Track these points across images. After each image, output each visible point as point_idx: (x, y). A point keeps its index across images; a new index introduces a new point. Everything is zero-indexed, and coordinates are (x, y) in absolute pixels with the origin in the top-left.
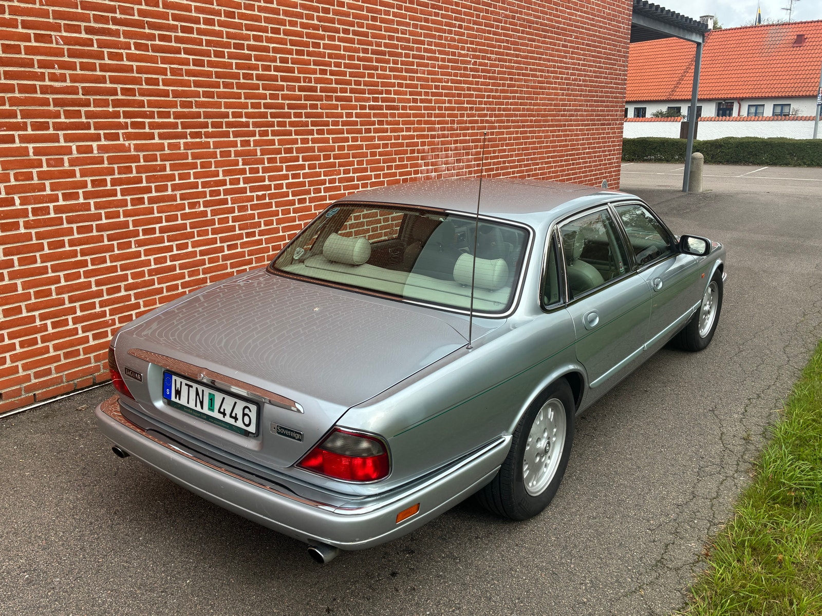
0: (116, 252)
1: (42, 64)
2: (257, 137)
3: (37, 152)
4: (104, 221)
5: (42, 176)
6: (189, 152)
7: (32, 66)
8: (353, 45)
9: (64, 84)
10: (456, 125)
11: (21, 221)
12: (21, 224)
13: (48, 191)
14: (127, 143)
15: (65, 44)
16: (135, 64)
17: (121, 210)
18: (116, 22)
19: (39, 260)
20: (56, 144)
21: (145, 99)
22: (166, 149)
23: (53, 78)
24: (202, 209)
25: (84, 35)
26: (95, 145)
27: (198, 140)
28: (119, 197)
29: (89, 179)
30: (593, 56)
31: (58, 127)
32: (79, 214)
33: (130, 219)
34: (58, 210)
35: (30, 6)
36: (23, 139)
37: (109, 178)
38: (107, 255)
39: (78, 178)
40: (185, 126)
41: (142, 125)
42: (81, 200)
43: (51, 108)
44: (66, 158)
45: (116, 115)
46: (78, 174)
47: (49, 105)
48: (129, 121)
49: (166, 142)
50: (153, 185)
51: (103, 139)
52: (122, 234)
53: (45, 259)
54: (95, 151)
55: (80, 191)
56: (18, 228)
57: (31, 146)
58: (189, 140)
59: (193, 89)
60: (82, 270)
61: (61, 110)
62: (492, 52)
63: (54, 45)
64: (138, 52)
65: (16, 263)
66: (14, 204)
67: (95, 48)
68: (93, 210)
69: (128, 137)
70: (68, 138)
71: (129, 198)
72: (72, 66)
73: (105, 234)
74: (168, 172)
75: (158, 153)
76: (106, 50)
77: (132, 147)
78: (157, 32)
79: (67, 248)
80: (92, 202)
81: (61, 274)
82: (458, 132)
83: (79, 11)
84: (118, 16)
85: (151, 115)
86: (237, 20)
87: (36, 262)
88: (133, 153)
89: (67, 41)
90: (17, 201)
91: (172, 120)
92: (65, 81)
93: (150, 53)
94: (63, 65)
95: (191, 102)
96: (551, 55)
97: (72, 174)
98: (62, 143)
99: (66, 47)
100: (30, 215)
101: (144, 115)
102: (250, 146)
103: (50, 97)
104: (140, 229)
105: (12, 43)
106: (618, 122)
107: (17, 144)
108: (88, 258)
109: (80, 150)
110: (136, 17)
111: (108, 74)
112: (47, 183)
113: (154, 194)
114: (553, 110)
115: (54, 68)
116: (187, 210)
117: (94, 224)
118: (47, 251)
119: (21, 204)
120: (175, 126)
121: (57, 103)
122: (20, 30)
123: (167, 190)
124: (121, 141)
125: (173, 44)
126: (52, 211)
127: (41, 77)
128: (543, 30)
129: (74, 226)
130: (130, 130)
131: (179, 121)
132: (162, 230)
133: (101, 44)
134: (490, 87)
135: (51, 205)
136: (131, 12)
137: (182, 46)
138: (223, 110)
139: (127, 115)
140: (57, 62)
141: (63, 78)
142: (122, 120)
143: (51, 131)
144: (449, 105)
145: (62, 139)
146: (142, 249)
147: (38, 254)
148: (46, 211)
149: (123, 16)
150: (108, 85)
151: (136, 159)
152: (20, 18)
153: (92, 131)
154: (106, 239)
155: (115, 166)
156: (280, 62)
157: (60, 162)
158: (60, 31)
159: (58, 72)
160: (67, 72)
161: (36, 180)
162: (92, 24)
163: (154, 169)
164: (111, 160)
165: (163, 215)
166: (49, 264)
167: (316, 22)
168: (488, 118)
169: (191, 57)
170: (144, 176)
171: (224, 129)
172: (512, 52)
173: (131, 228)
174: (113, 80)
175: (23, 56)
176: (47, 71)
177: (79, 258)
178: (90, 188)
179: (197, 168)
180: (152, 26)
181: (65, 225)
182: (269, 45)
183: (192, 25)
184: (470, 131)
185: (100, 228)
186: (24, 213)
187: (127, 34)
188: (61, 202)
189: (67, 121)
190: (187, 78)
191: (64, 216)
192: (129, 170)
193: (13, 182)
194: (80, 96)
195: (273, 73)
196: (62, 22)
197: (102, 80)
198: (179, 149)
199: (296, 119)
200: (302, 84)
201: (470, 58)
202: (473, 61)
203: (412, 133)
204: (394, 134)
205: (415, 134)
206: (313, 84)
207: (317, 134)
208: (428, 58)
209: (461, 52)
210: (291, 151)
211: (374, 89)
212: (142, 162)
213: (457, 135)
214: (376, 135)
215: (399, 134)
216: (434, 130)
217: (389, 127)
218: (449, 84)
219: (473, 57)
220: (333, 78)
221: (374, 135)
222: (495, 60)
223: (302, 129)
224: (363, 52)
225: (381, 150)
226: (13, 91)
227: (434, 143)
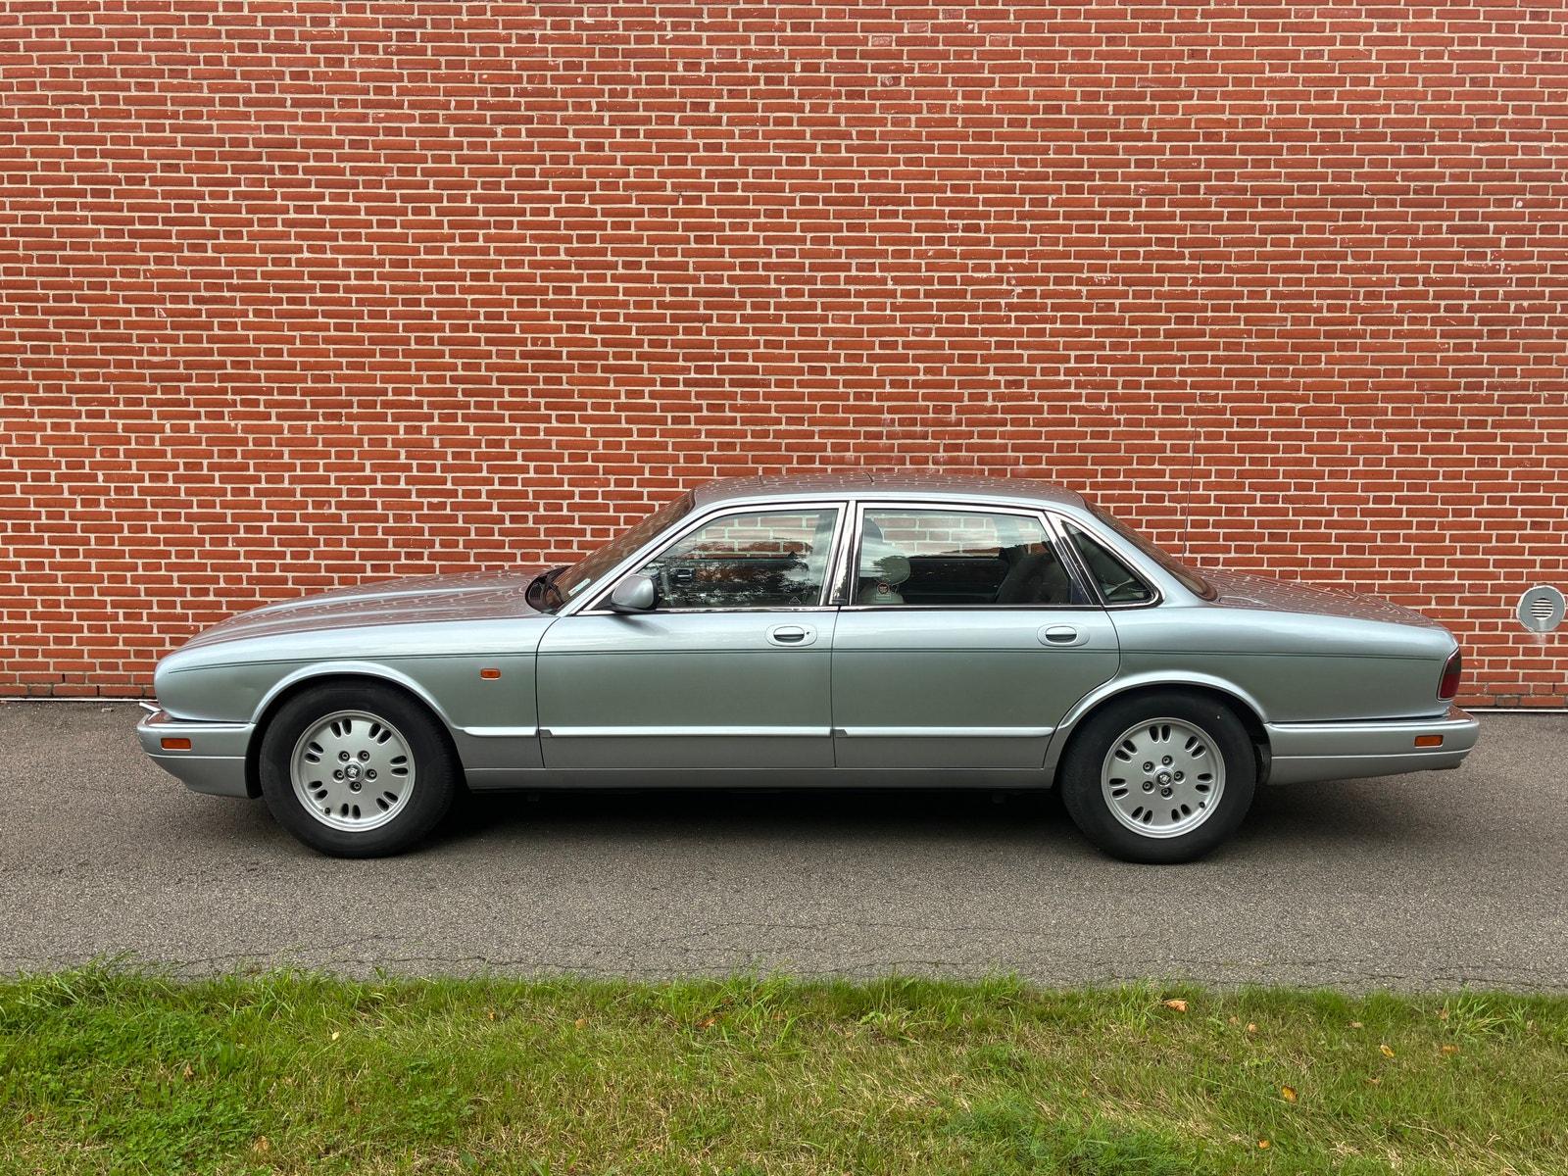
0: (208, 547)
1: (141, 339)
2: (436, 422)
3: (126, 428)
4: (195, 510)
5: (129, 454)
6: (320, 437)
7: (131, 341)
8: (649, 286)
9: (164, 358)
10: (953, 416)
11: (102, 498)
12: (102, 502)
13: (134, 471)
14: (233, 423)
15: (168, 317)
16: (251, 333)
17: (218, 500)
18: (231, 288)
19: (117, 542)
20: (149, 422)
21: (262, 373)
22: (286, 432)
23: (152, 352)
24: (333, 510)
25: (191, 306)
26: (192, 424)
27: (335, 423)
28: (217, 484)
29: (181, 461)
31: (152, 403)
32: (167, 499)
33: (229, 512)
34: (142, 491)
35: (134, 280)
36: (114, 415)
37: (205, 462)
38: (196, 549)
39: (169, 459)
40: (315, 404)
41: (256, 403)
42: (170, 484)
43: (147, 383)
44: (157, 436)
45: (224, 391)
46: (169, 455)
47: (145, 380)
48: (238, 398)
49: (286, 424)
50: (263, 475)
51: (203, 417)
52: (217, 528)
53: (124, 541)
54: (192, 431)
55: (170, 474)
56: (99, 506)
57: (120, 422)
58: (321, 422)
59: (332, 359)
60: (163, 561)
61: (158, 385)
62: (1100, 269)
63: (157, 319)
64: (256, 320)
65: (93, 541)
66: (97, 481)
67: (204, 318)
68: (183, 496)
69: (235, 416)
70: (162, 416)
71: (229, 487)
72: (175, 339)
73: (196, 525)
74: (286, 459)
75: (273, 437)
76: (216, 320)
77: (240, 427)
78: (284, 296)
79: (149, 534)
80: (183, 486)
81: (140, 562)
82: (963, 428)
83: (189, 280)
84: (235, 281)
85: (270, 391)
86: (410, 270)
87: (113, 544)
88: (240, 434)
89: (170, 313)
90: (101, 478)
91: (298, 397)
92: (166, 355)
93: (274, 320)
94: (164, 339)
95: (329, 376)
97: (163, 454)
98: (155, 420)
99: (169, 319)
100: (112, 493)
101: (260, 391)
102: (421, 433)
103: (147, 372)
104: (242, 525)
105: (111, 318)
107: (107, 420)
108: (173, 549)
109: (173, 428)
110: (259, 281)
111: (215, 346)
112: (134, 462)
113: (263, 485)
115: (153, 342)
116: (310, 510)
117: (183, 511)
118: (126, 533)
119: (104, 481)
120: (303, 404)
121: (154, 378)
122: (121, 305)
123: (283, 482)
124: (226, 421)
125: (308, 307)
126: (136, 492)
127: (139, 353)
129: (160, 511)
130: (239, 408)
131: (308, 399)
132: (272, 530)
133: (210, 314)
134: (1092, 339)
135: (136, 486)
136: (253, 275)
137: (320, 308)
138: (378, 385)
139: (235, 391)
140: (158, 336)
141: (163, 352)
142: (229, 397)
143: (145, 408)
144: (929, 377)
145: (155, 416)
146: (242, 550)
147: (116, 536)
148: (130, 491)
149: (241, 281)
150: (216, 358)
151: (243, 442)
152: (121, 293)
153: (192, 408)
154: (196, 531)
155: (215, 449)
156: (485, 319)
157: (151, 441)
158: (165, 303)
159: (157, 345)
160: (168, 346)
161: (122, 458)
162: (203, 293)
163: (266, 455)
164: (211, 442)
165: (275, 512)
166: (127, 548)
167: (563, 257)
168: (1083, 403)
169: (332, 321)
170: (251, 462)
171: (379, 410)
172: (1187, 262)
173: (229, 522)
174: (221, 352)
175: (122, 331)
176: (145, 345)
177: (162, 547)
178: (181, 471)
179: (330, 458)
180: (278, 289)
181: (149, 509)
182: (466, 296)
183: (338, 282)
184: (1008, 428)
185: (189, 517)
186: (106, 491)
187: (244, 301)
188: (147, 483)
189: (164, 397)
190: (324, 346)
191: (148, 498)
192: (233, 454)
193: (98, 458)
194: (182, 370)
195: (471, 334)
196: (167, 294)
197: (210, 352)
198: (305, 432)
199: (514, 399)
200: (530, 348)
201: (1009, 284)
202: (1019, 290)
203: (806, 427)
204: (753, 428)
205: (816, 429)
206: (552, 348)
207: (558, 421)
208: (858, 294)
209: (976, 275)
210: (500, 444)
211: (699, 352)
212: (251, 446)
213: (959, 435)
214: (703, 428)
215: (766, 427)
216: (879, 423)
217: (738, 415)
218: (933, 338)
219: (1020, 282)
220: (598, 337)
221: (698, 427)
222: (1113, 282)
223: (525, 413)
224: (671, 295)
225: (715, 452)
226: (109, 367)
227: (876, 448)
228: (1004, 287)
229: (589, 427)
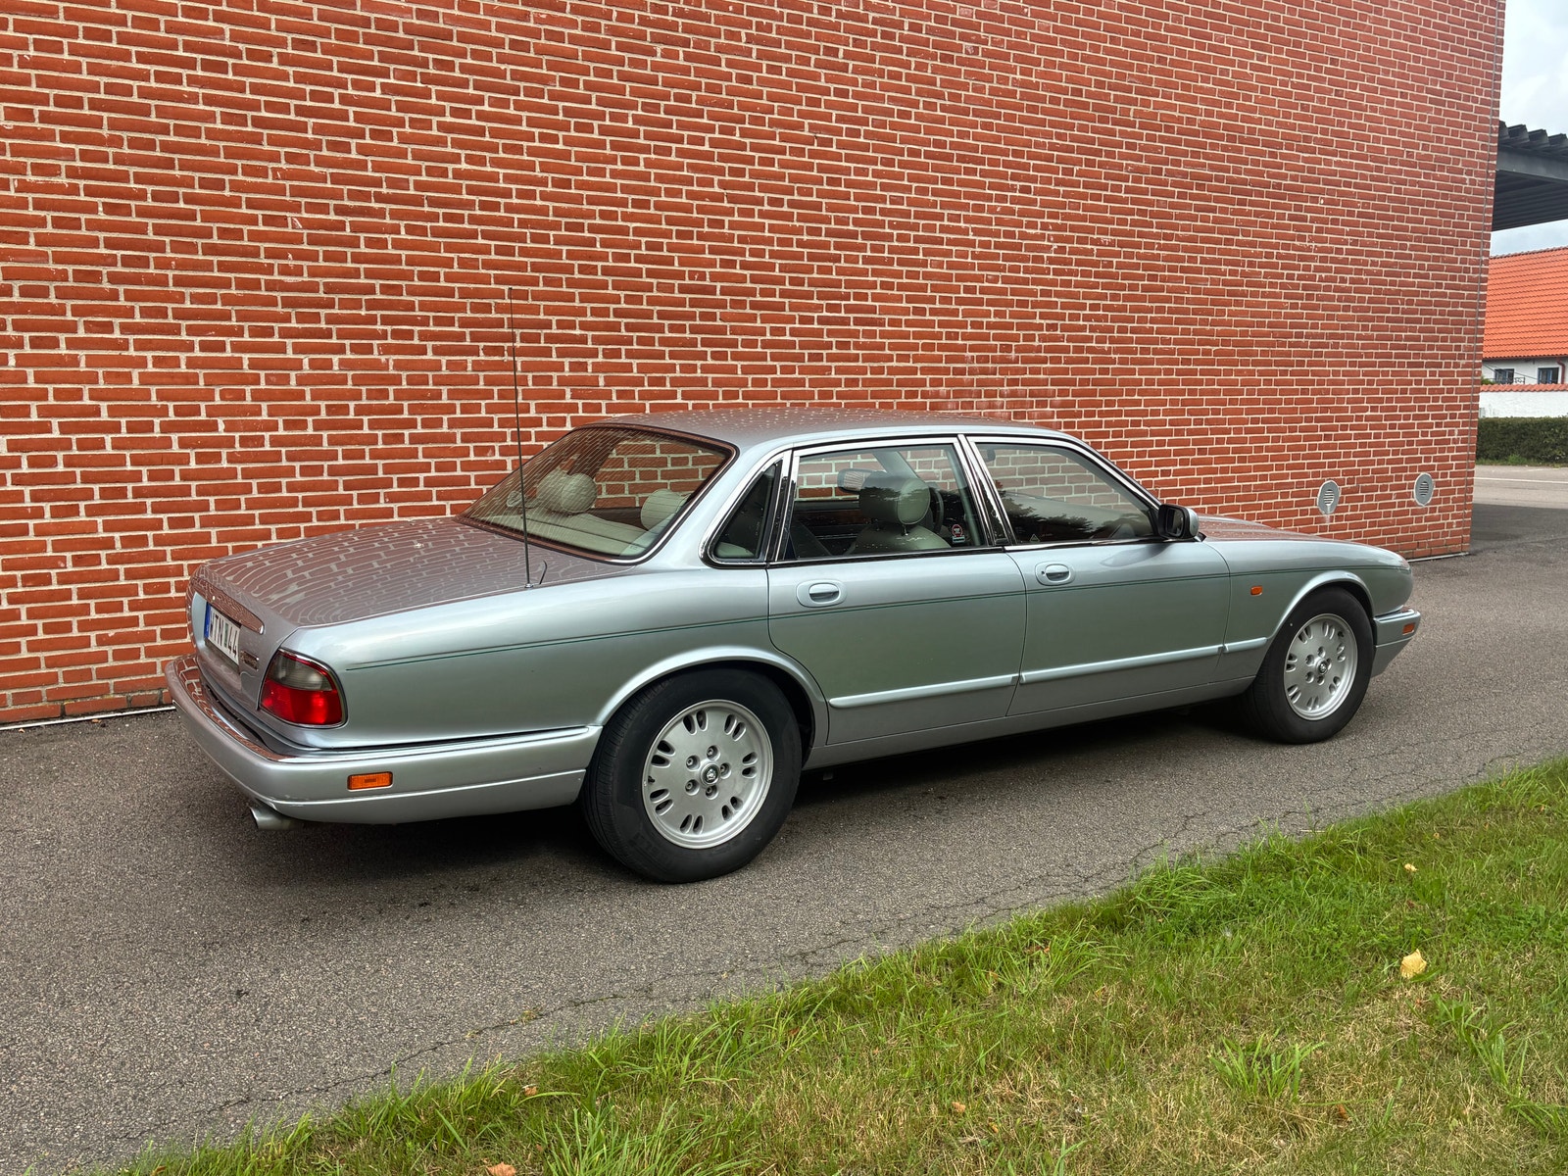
0: (356, 506)
1: (270, 253)
2: (600, 359)
3: (253, 364)
4: (341, 462)
5: (258, 396)
6: (481, 374)
7: (257, 255)
8: (790, 224)
9: (299, 279)
10: (1013, 354)
11: (224, 452)
12: (224, 456)
13: (264, 416)
14: (383, 358)
15: (304, 228)
16: (404, 253)
17: (367, 449)
18: (380, 198)
19: (243, 505)
20: (281, 356)
21: (416, 299)
22: (444, 368)
23: (285, 271)
24: (497, 457)
25: (332, 217)
26: (336, 359)
27: (497, 358)
28: (366, 430)
29: (323, 404)
30: (1379, 236)
31: (286, 333)
32: (306, 450)
33: (380, 463)
34: (275, 441)
35: (260, 180)
36: (236, 347)
37: (352, 405)
38: (342, 509)
39: (308, 401)
40: (475, 337)
41: (409, 335)
42: (310, 431)
43: (279, 309)
44: (293, 374)
45: (372, 320)
46: (308, 396)
47: (276, 305)
48: (389, 328)
49: (444, 359)
50: (419, 418)
51: (348, 351)
52: (367, 482)
53: (252, 504)
54: (336, 367)
55: (310, 419)
56: (219, 461)
57: (246, 357)
58: (482, 357)
59: (493, 286)
60: (302, 526)
61: (293, 312)
62: (1104, 232)
63: (290, 230)
64: (410, 237)
65: (212, 506)
66: (216, 430)
67: (348, 232)
68: (325, 446)
69: (386, 350)
70: (297, 349)
71: (380, 433)
72: (314, 257)
73: (341, 480)
74: (445, 400)
75: (430, 374)
76: (362, 236)
77: (391, 363)
78: (441, 211)
79: (285, 494)
80: (325, 434)
81: (273, 527)
82: (1020, 365)
83: (329, 185)
84: (384, 190)
85: (425, 322)
86: (573, 191)
87: (239, 507)
88: (392, 372)
89: (308, 224)
90: (221, 426)
91: (456, 329)
92: (302, 275)
93: (429, 239)
94: (299, 255)
95: (490, 305)
96: (1257, 235)
97: (301, 396)
98: (290, 354)
99: (306, 232)
100: (237, 445)
101: (413, 321)
102: (586, 371)
103: (279, 295)
104: (395, 477)
105: (232, 226)
106: (1462, 362)
107: (228, 353)
108: (313, 510)
109: (313, 364)
110: (412, 192)
111: (362, 266)
112: (264, 405)
113: (420, 430)
114: (1267, 335)
115: (286, 258)
116: (472, 457)
117: (326, 464)
118: (255, 494)
119: (225, 431)
120: (461, 337)
121: (287, 303)
122: (244, 210)
123: (441, 426)
124: (375, 355)
125: (466, 226)
126: (267, 442)
127: (269, 270)
128: (1235, 192)
129: (297, 465)
130: (390, 341)
131: (467, 331)
132: (429, 482)
133: (356, 227)
134: (1100, 291)
135: (267, 435)
136: (405, 185)
137: (480, 228)
138: (542, 316)
139: (386, 320)
140: (291, 251)
141: (298, 271)
142: (379, 327)
143: (276, 339)
144: (998, 320)
145: (290, 350)
146: (395, 506)
147: (242, 498)
148: (260, 441)
149: (391, 191)
150: (363, 280)
151: (396, 380)
152: (244, 196)
153: (334, 340)
154: (341, 487)
155: (364, 389)
156: (647, 249)
157: (286, 380)
158: (299, 212)
159: (291, 262)
160: (305, 264)
161: (249, 401)
162: (346, 202)
163: (423, 395)
164: (357, 381)
165: (433, 461)
166: (257, 513)
167: (717, 189)
168: (1094, 344)
169: (493, 243)
170: (406, 404)
171: (542, 344)
172: (1155, 230)
173: (381, 474)
174: (369, 274)
175: (246, 243)
176: (276, 262)
177: (300, 509)
178: (323, 415)
179: (493, 398)
180: (433, 202)
181: (284, 463)
182: (628, 224)
183: (498, 200)
184: (1048, 365)
185: (333, 471)
186: (230, 442)
187: (394, 214)
188: (281, 432)
189: (300, 326)
190: (484, 271)
191: (283, 450)
192: (384, 395)
193: (218, 401)
194: (321, 294)
195: (633, 264)
196: (303, 200)
197: (356, 274)
198: (465, 369)
199: (674, 335)
200: (687, 281)
201: (1049, 240)
202: (1055, 246)
203: (911, 364)
204: (872, 364)
205: (919, 365)
206: (707, 282)
207: (713, 358)
208: (950, 242)
209: (1028, 231)
210: (661, 382)
211: (829, 291)
212: (405, 385)
213: (1017, 371)
214: (834, 364)
215: (881, 364)
216: (963, 360)
217: (860, 352)
218: (999, 285)
219: (1057, 239)
220: (747, 273)
221: (829, 364)
222: (1111, 244)
223: (684, 350)
224: (808, 234)
225: (843, 388)
226: (229, 287)
227: (961, 383)
228: (1046, 243)
229: (739, 364)
